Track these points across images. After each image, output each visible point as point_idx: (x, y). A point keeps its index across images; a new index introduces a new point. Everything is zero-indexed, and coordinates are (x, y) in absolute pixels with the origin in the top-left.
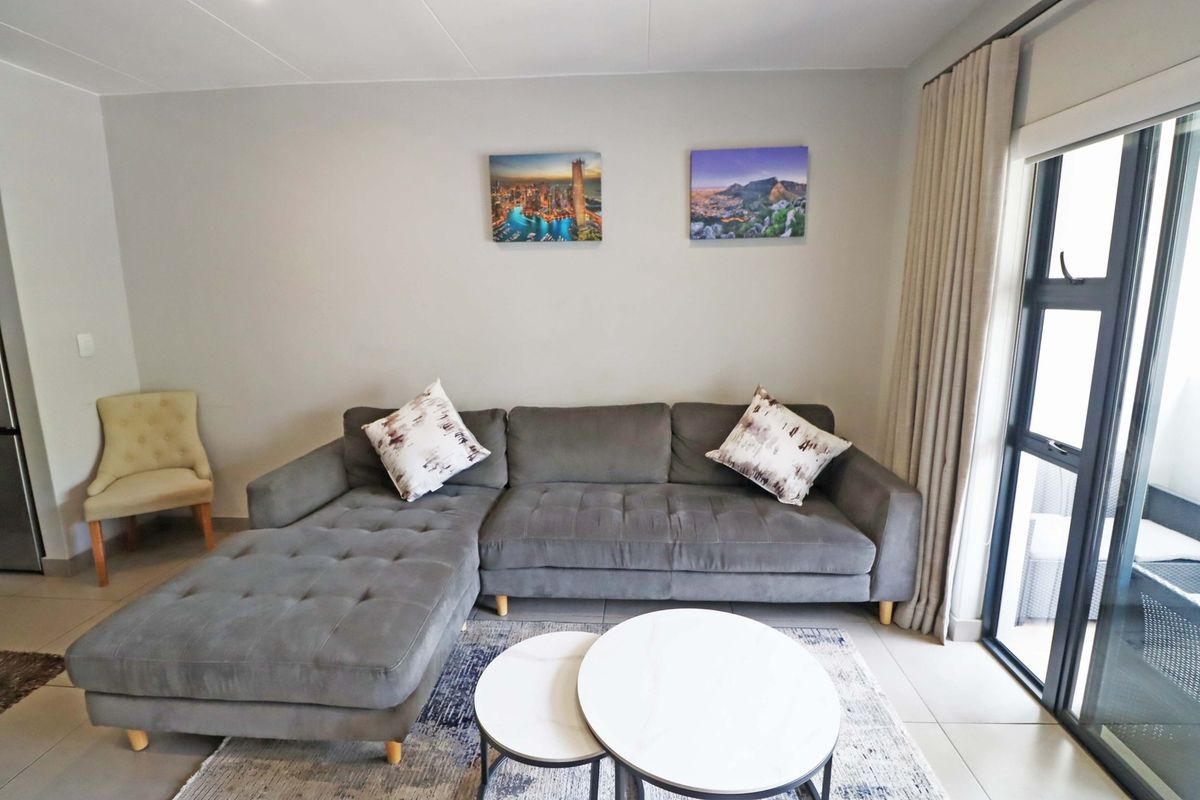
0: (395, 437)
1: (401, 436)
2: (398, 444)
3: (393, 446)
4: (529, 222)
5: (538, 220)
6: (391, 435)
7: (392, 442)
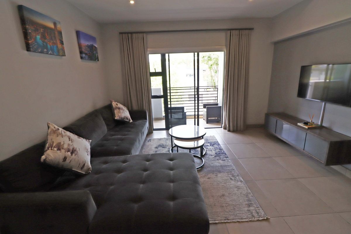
0: (71, 151)
1: (73, 149)
2: (75, 152)
3: (74, 155)
4: (43, 44)
5: (46, 44)
6: (69, 151)
7: (72, 153)
